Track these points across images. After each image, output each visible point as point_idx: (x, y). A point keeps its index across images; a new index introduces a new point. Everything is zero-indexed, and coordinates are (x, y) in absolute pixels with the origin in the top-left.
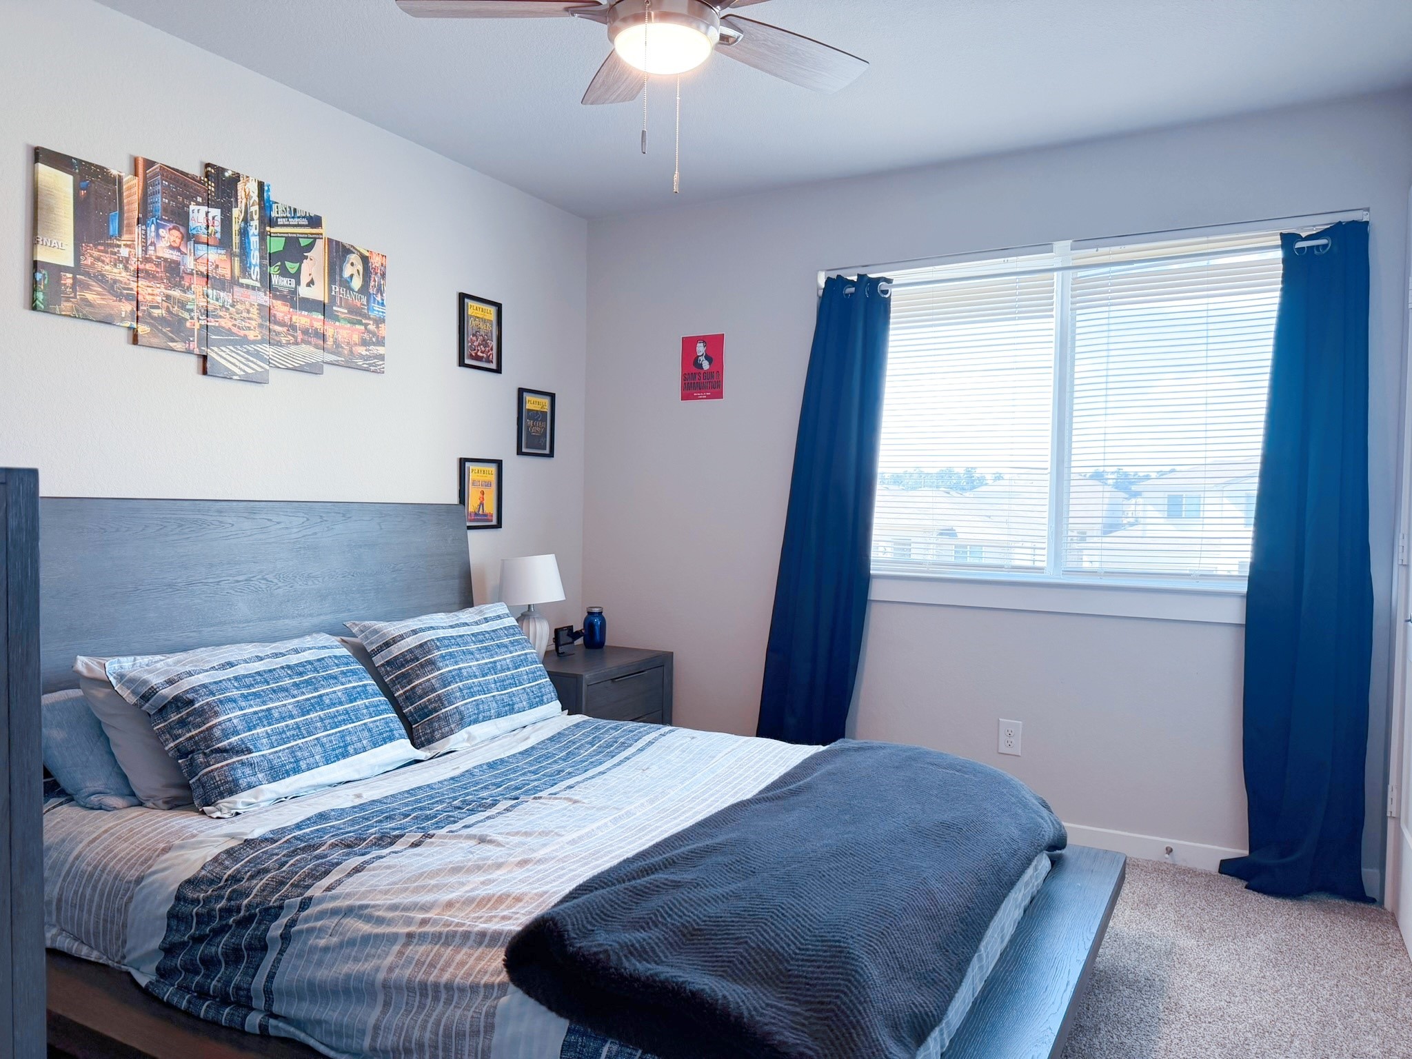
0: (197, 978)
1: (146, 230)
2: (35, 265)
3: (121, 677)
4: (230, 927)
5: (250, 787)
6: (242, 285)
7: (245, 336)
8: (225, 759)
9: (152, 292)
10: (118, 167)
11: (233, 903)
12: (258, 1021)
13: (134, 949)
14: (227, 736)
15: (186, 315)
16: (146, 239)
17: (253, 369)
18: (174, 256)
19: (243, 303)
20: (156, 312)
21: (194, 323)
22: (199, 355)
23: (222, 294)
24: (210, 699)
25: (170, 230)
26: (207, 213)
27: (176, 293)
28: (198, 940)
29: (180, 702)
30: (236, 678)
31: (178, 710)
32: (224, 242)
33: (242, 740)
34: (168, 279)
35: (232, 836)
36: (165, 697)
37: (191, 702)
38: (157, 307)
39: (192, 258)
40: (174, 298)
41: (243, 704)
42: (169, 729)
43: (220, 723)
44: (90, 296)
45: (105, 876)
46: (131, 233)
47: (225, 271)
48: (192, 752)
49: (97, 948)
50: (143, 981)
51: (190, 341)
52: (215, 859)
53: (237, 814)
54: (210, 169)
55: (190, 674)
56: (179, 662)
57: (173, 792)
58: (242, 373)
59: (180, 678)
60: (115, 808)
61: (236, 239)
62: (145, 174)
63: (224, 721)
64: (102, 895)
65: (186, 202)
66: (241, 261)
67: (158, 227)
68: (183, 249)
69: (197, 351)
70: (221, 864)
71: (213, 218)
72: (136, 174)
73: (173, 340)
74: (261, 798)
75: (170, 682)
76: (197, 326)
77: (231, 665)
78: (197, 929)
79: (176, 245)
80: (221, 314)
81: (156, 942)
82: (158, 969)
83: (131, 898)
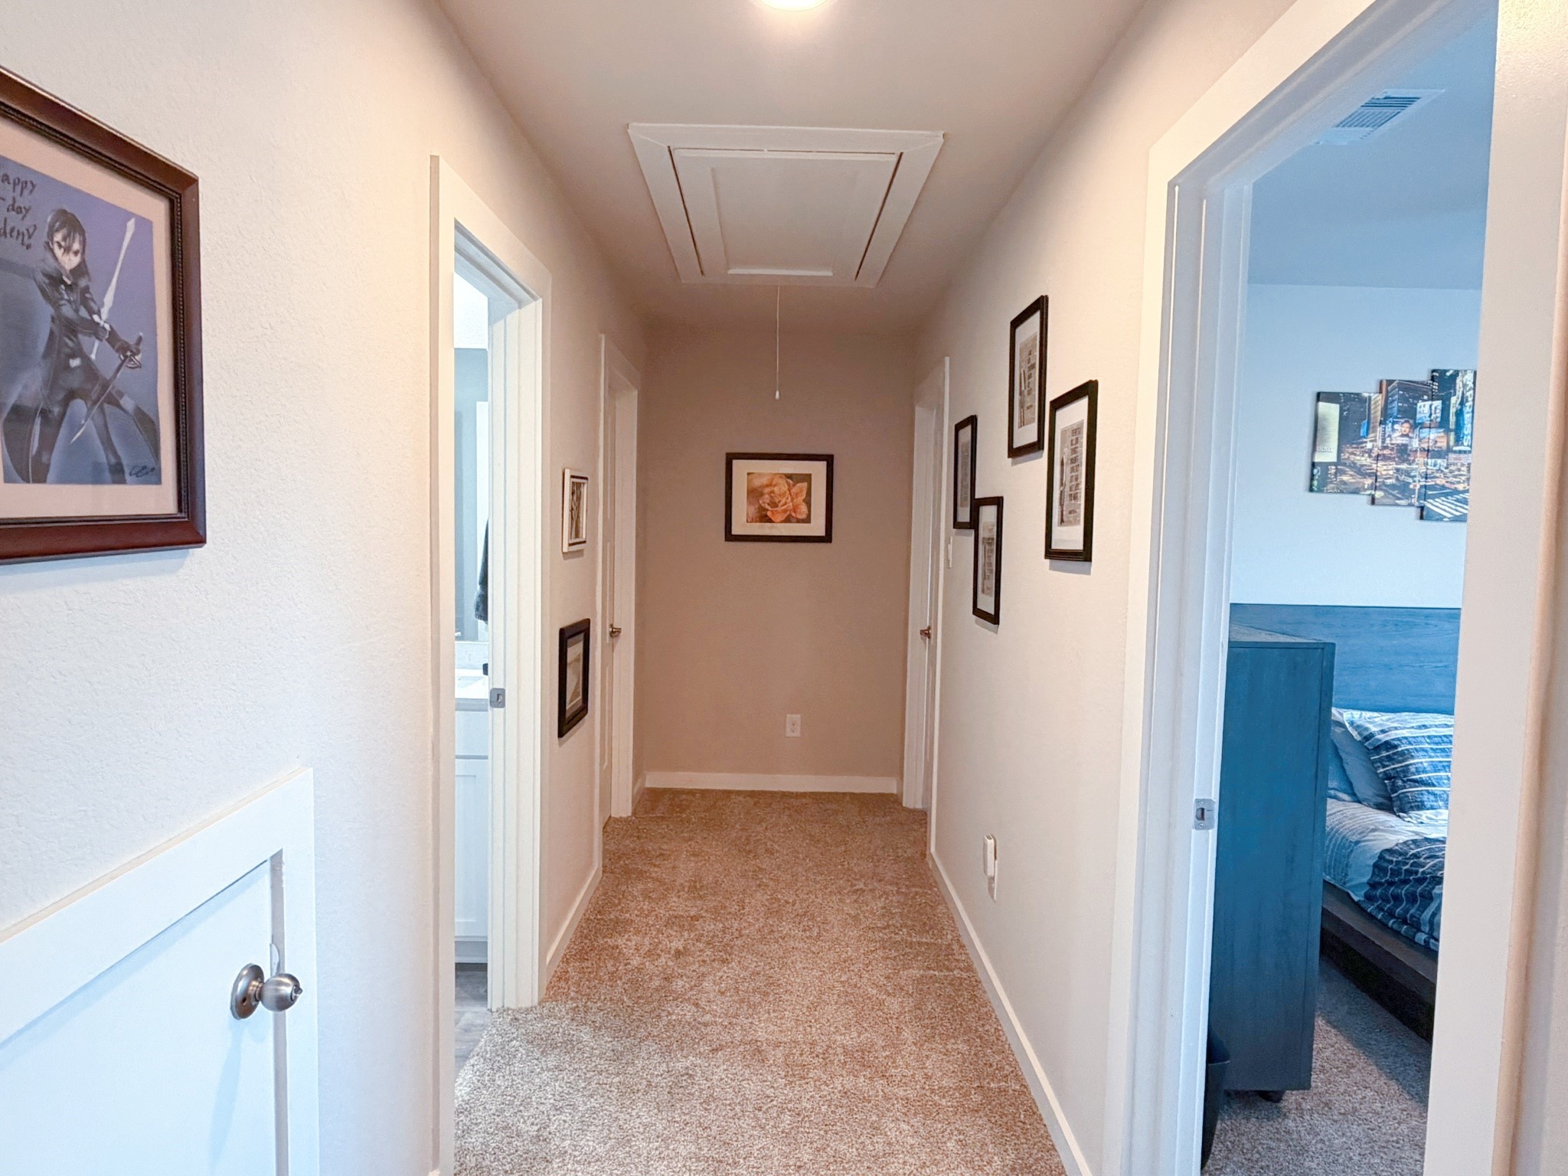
0: (1388, 906)
1: (1385, 428)
2: (1313, 465)
3: (1352, 723)
4: (1410, 881)
5: (1432, 808)
6: (1455, 452)
7: (1456, 488)
8: (1417, 787)
9: (1386, 469)
10: (1368, 389)
11: (1414, 868)
12: (1423, 939)
13: (1351, 880)
14: (1418, 772)
15: (1410, 480)
16: (1385, 434)
17: (1460, 512)
18: (1405, 440)
19: (1454, 464)
20: (1389, 482)
21: (1416, 485)
22: (1417, 507)
23: (1439, 461)
24: (1409, 747)
25: (1403, 423)
26: (1431, 406)
27: (1404, 466)
28: (1391, 884)
29: (1388, 746)
30: (1429, 737)
31: (1387, 750)
32: (1443, 423)
33: (1429, 777)
34: (1399, 457)
35: (1417, 833)
36: (1379, 740)
37: (1396, 747)
38: (1390, 478)
39: (1417, 440)
40: (1402, 470)
41: (1432, 754)
42: (1381, 760)
43: (1414, 764)
44: (1345, 478)
45: (1337, 834)
46: (1375, 431)
47: (1442, 444)
48: (1394, 777)
49: (1329, 874)
50: (1356, 899)
51: (1412, 498)
52: (1405, 843)
53: (1422, 823)
54: (1434, 374)
55: (1396, 728)
56: (1390, 719)
57: (1380, 800)
58: (1451, 516)
59: (1390, 729)
60: (1344, 800)
61: (1452, 419)
62: (1387, 392)
63: (1418, 763)
64: (1335, 845)
65: (1415, 402)
66: (1456, 434)
67: (1394, 423)
68: (1410, 435)
69: (1417, 504)
70: (1408, 846)
71: (1436, 408)
72: (1381, 392)
73: (1399, 499)
74: (1439, 817)
75: (1383, 731)
76: (1418, 487)
77: (1425, 726)
78: (1390, 877)
79: (1405, 433)
80: (1438, 475)
81: (1365, 879)
82: (1365, 893)
83: (1352, 851)
